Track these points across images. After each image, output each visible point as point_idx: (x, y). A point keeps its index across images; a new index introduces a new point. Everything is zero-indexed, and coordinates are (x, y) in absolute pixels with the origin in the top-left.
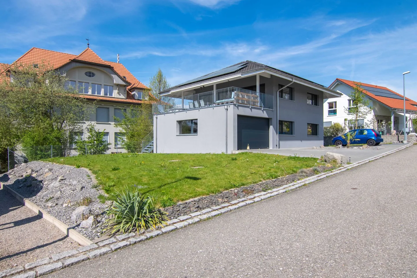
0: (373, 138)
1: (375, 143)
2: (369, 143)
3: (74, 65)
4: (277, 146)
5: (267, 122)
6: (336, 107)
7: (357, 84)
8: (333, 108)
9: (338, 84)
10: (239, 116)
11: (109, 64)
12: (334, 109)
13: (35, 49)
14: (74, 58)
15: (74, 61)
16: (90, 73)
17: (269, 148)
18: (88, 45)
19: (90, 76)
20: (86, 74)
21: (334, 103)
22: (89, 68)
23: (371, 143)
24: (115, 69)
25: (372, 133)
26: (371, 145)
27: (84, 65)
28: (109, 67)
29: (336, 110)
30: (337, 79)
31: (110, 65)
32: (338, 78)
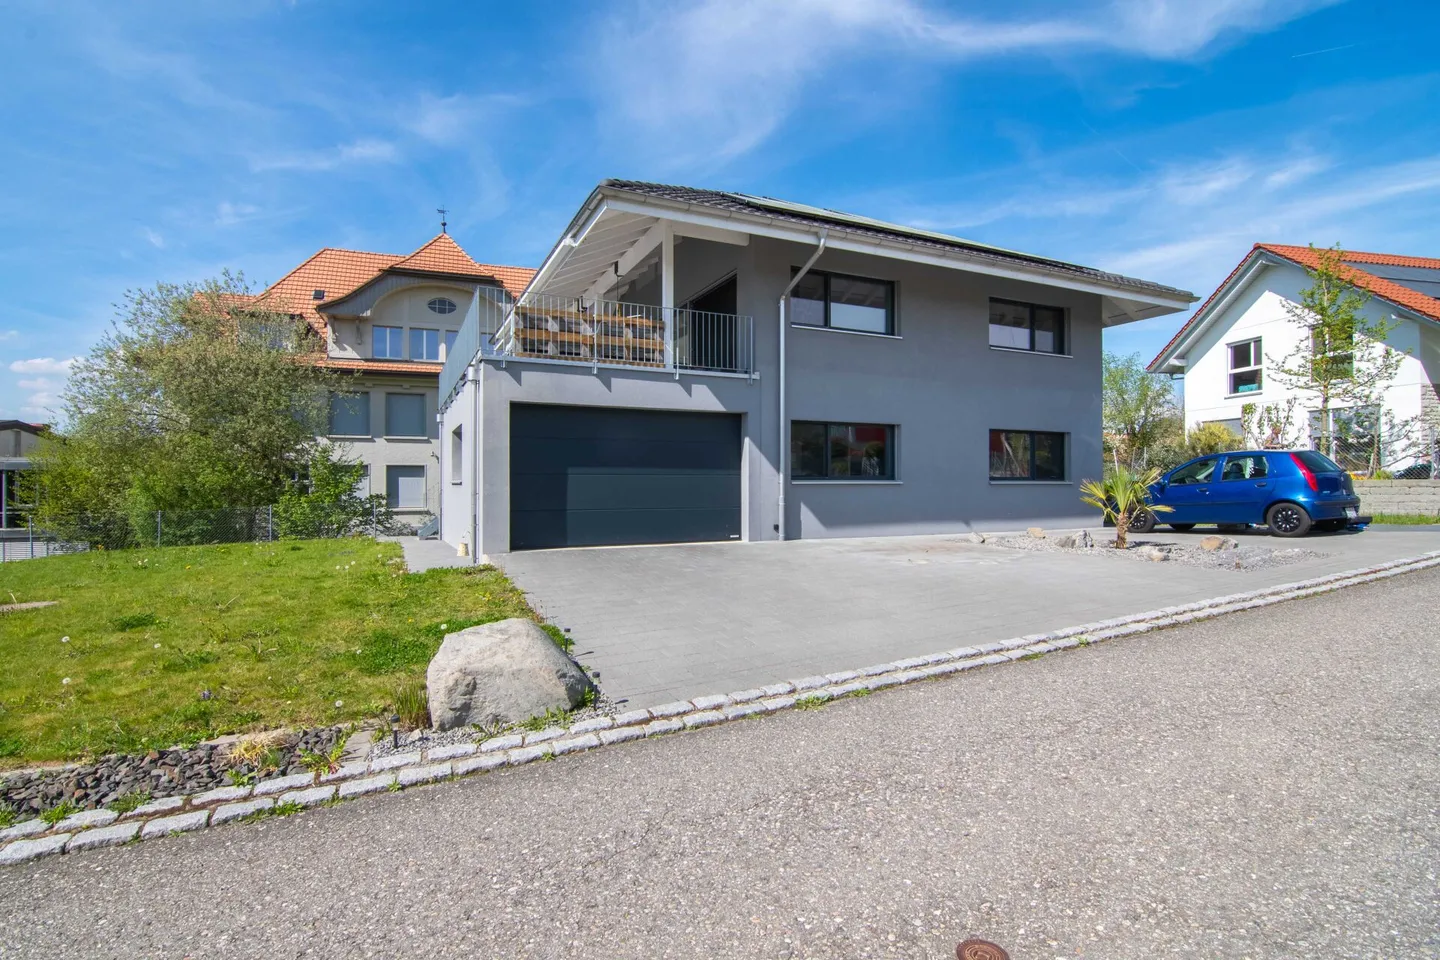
0: (1301, 498)
1: (1307, 521)
2: (1276, 522)
3: (394, 283)
4: (776, 528)
5: (727, 429)
6: (1258, 361)
7: (1325, 255)
8: (1249, 364)
9: (1265, 269)
10: (515, 407)
11: (490, 274)
12: (1252, 367)
13: (329, 252)
14: (390, 264)
15: (392, 272)
16: (442, 302)
17: (740, 539)
18: (444, 224)
19: (442, 311)
20: (432, 305)
21: (1252, 345)
22: (440, 288)
23: (1287, 520)
24: (508, 286)
25: (1292, 473)
26: (1286, 530)
27: (420, 280)
28: (491, 281)
29: (1261, 370)
30: (1257, 247)
31: (492, 277)
32: (1262, 242)
